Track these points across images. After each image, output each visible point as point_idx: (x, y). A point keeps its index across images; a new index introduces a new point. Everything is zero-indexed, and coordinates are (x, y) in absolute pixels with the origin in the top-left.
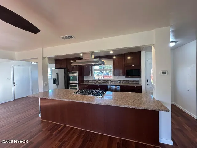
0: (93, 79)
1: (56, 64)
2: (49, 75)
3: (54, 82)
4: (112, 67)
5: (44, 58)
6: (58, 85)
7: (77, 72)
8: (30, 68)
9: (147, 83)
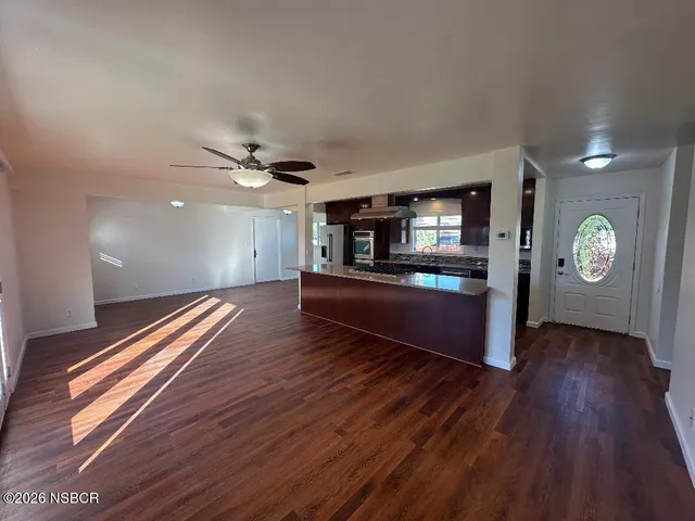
0: (412, 252)
1: (327, 212)
2: (315, 242)
3: (324, 255)
4: (457, 220)
5: (307, 205)
6: (331, 260)
7: (372, 233)
8: (278, 221)
9: (560, 269)
